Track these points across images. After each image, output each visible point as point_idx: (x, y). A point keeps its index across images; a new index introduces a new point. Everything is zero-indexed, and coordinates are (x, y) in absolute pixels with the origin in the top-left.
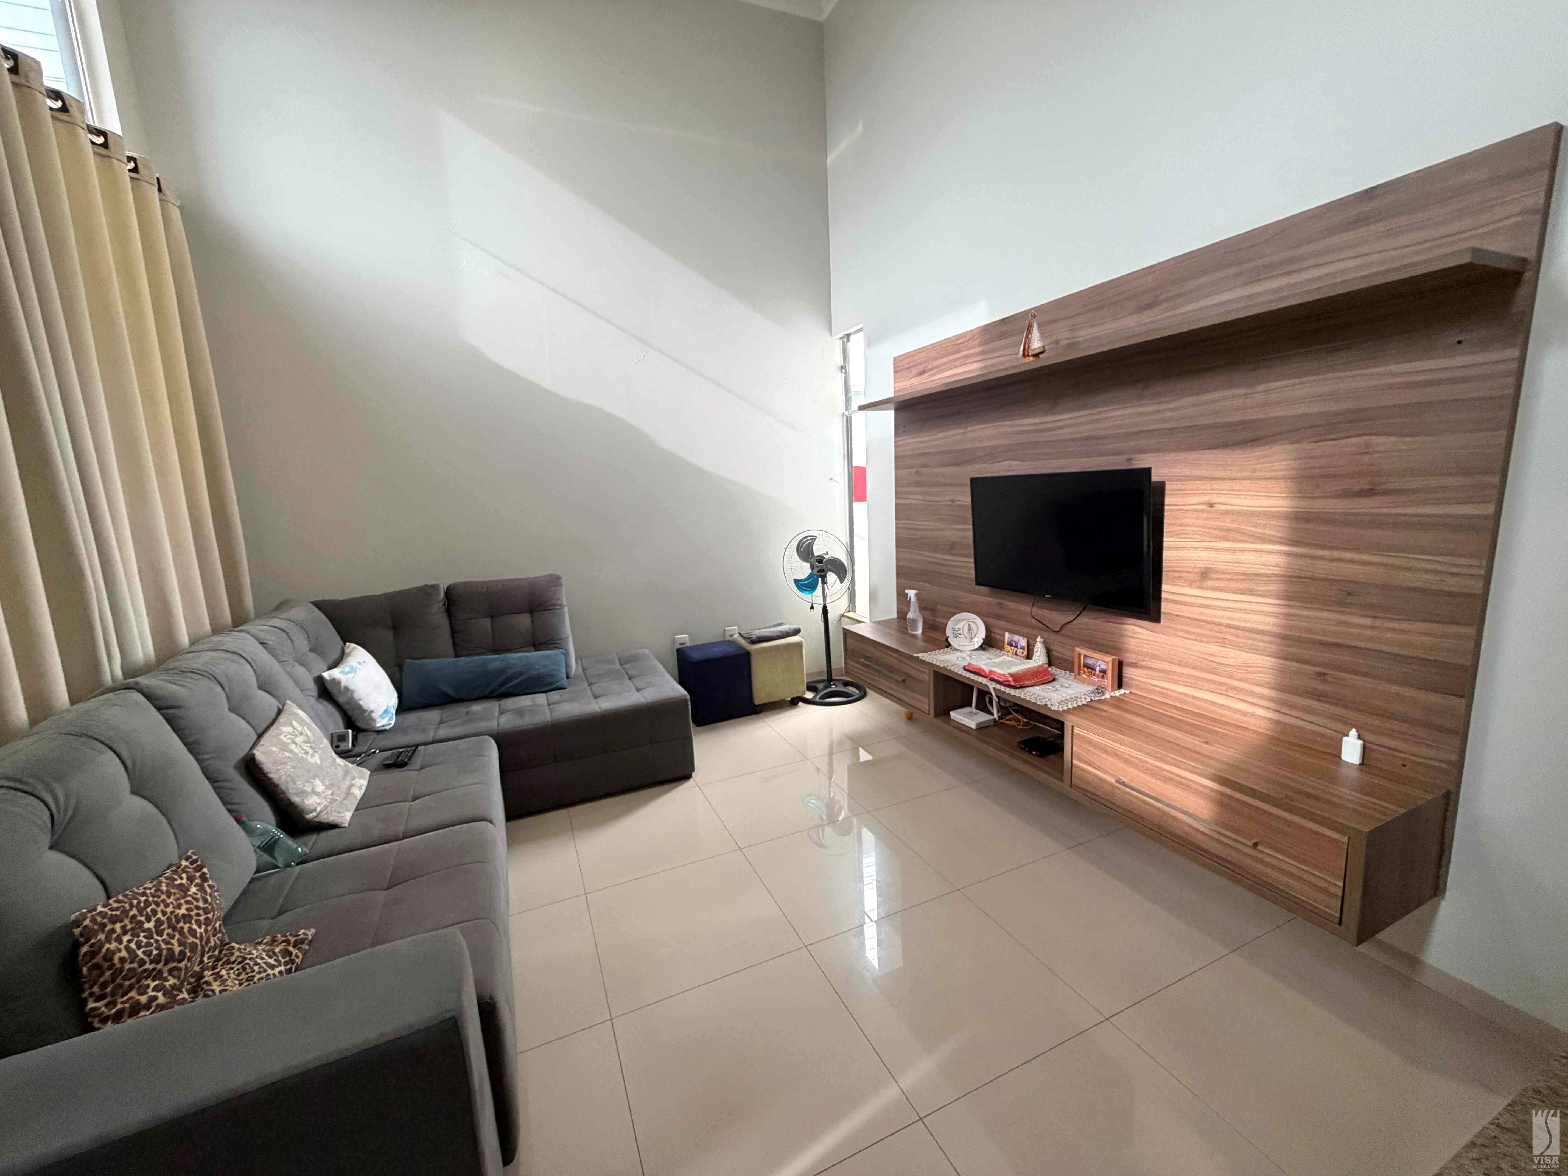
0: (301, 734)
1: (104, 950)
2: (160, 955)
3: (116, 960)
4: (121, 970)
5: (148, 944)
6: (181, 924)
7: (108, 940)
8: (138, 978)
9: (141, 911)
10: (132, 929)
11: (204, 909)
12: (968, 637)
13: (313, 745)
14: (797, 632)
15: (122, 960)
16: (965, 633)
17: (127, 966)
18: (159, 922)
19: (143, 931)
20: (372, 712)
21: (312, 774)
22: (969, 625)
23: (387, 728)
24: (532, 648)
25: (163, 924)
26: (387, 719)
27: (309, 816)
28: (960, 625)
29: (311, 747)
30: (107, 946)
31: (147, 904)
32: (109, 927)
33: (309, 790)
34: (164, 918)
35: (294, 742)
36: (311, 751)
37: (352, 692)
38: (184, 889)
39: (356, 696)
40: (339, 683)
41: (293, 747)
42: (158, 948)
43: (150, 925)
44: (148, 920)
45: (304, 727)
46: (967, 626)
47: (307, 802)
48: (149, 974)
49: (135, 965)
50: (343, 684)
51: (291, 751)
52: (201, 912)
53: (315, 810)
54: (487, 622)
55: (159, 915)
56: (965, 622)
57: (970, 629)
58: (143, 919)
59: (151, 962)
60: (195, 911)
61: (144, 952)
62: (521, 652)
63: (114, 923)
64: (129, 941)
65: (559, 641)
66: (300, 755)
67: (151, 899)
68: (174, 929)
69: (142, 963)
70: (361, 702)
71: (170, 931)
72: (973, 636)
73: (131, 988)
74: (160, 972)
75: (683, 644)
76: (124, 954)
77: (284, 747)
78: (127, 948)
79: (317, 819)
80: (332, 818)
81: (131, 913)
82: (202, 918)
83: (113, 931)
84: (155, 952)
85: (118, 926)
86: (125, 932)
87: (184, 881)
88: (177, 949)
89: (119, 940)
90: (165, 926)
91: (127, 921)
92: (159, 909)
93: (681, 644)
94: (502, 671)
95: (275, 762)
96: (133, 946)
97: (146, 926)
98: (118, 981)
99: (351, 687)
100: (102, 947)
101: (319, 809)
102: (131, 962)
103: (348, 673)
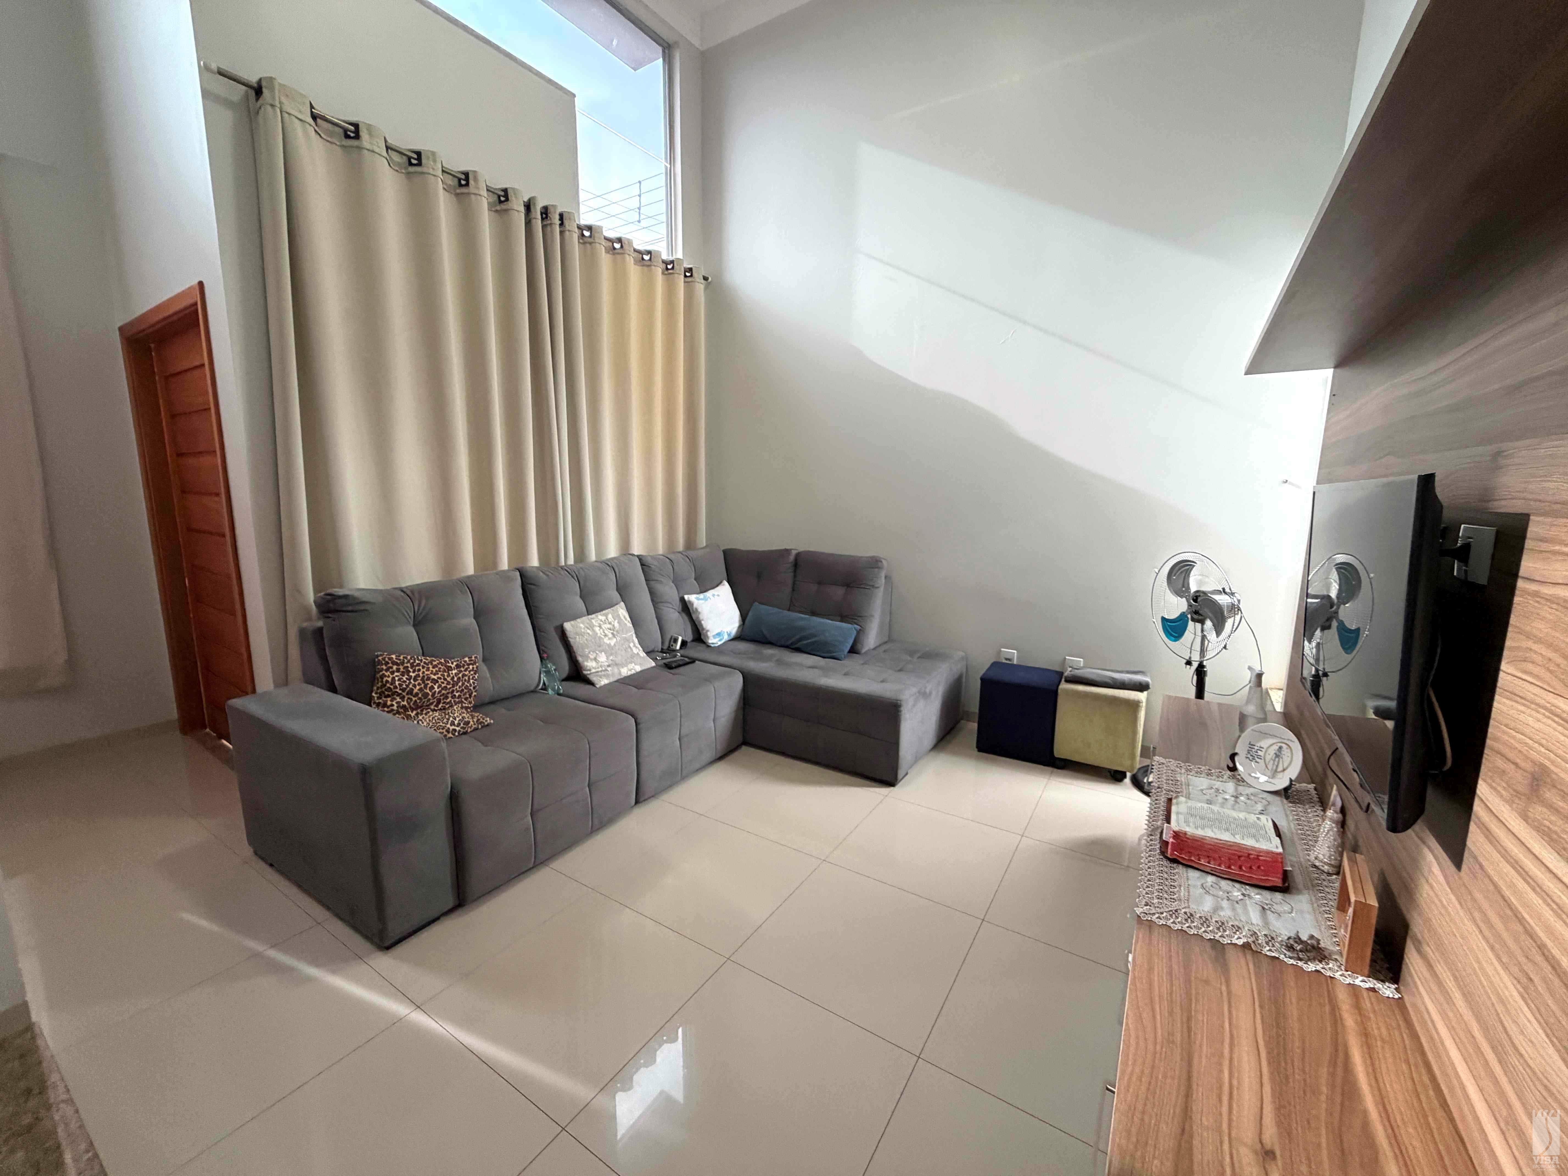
0: (610, 623)
1: (381, 673)
2: (406, 689)
3: (385, 679)
4: (385, 685)
5: (405, 682)
6: (429, 682)
7: (387, 670)
8: (393, 694)
9: (412, 665)
10: (403, 672)
11: (448, 682)
12: (1270, 767)
13: (615, 633)
14: (1142, 687)
15: (387, 681)
16: (1268, 758)
17: (388, 685)
18: (418, 675)
19: (408, 675)
20: (708, 631)
21: (601, 649)
22: (1280, 748)
23: (712, 645)
24: (839, 618)
25: (419, 676)
26: (717, 639)
27: (585, 672)
28: (1265, 743)
29: (612, 633)
30: (384, 672)
31: (418, 665)
32: (390, 665)
33: (592, 657)
34: (421, 675)
35: (600, 627)
36: (610, 636)
37: (699, 613)
38: (449, 668)
39: (701, 617)
40: (693, 605)
41: (597, 629)
42: (407, 686)
43: (413, 675)
44: (414, 672)
45: (615, 620)
46: (1276, 747)
47: (586, 663)
48: (399, 695)
49: (392, 687)
50: (695, 606)
51: (593, 631)
52: (445, 682)
53: (590, 670)
54: (814, 587)
55: (420, 673)
56: (1275, 741)
57: (1278, 755)
58: (411, 670)
59: (400, 689)
60: (442, 680)
61: (399, 684)
62: (829, 619)
63: (393, 665)
64: (397, 676)
65: (859, 618)
66: (599, 635)
67: (422, 664)
68: (424, 682)
69: (396, 687)
70: (703, 622)
71: (421, 682)
72: (1280, 768)
73: (388, 696)
74: (404, 697)
75: (1009, 660)
76: (390, 679)
77: (591, 627)
78: (393, 678)
79: (588, 676)
80: (593, 678)
81: (406, 665)
82: (443, 685)
83: (392, 668)
84: (404, 686)
85: (395, 667)
86: (398, 670)
87: (453, 666)
88: (416, 691)
89: (393, 673)
90: (419, 679)
91: (401, 667)
92: (422, 670)
93: (1006, 659)
94: (802, 629)
95: (577, 634)
96: (397, 678)
97: (411, 674)
98: (383, 689)
99: (699, 610)
100: (381, 671)
101: (593, 671)
102: (391, 684)
103: (702, 599)
